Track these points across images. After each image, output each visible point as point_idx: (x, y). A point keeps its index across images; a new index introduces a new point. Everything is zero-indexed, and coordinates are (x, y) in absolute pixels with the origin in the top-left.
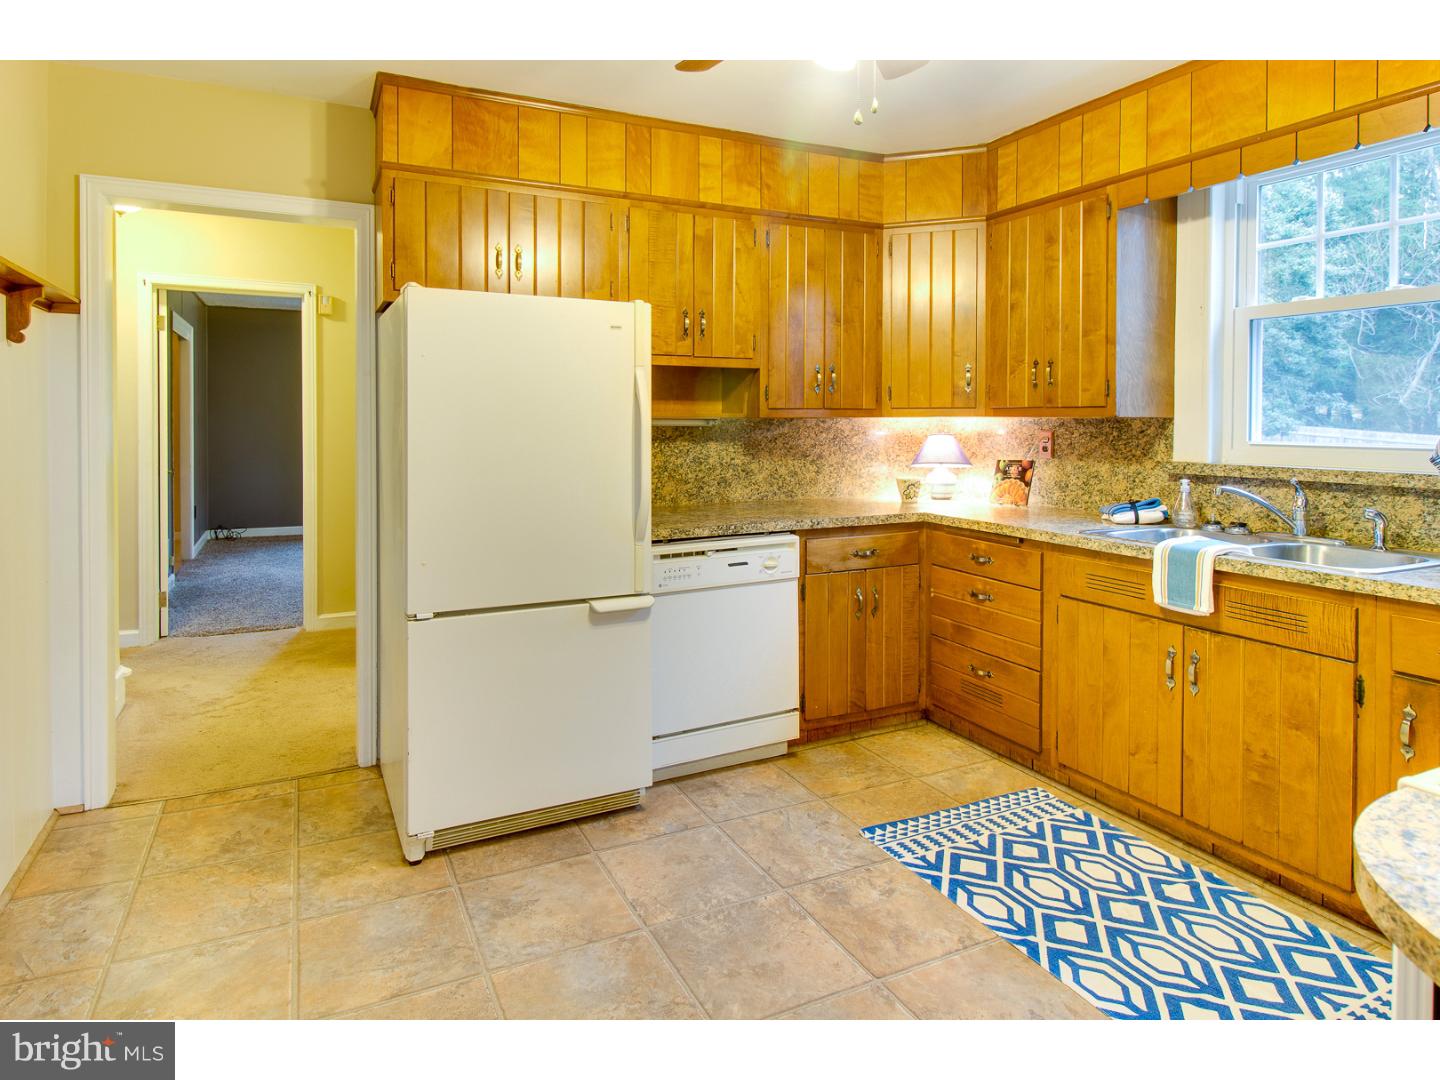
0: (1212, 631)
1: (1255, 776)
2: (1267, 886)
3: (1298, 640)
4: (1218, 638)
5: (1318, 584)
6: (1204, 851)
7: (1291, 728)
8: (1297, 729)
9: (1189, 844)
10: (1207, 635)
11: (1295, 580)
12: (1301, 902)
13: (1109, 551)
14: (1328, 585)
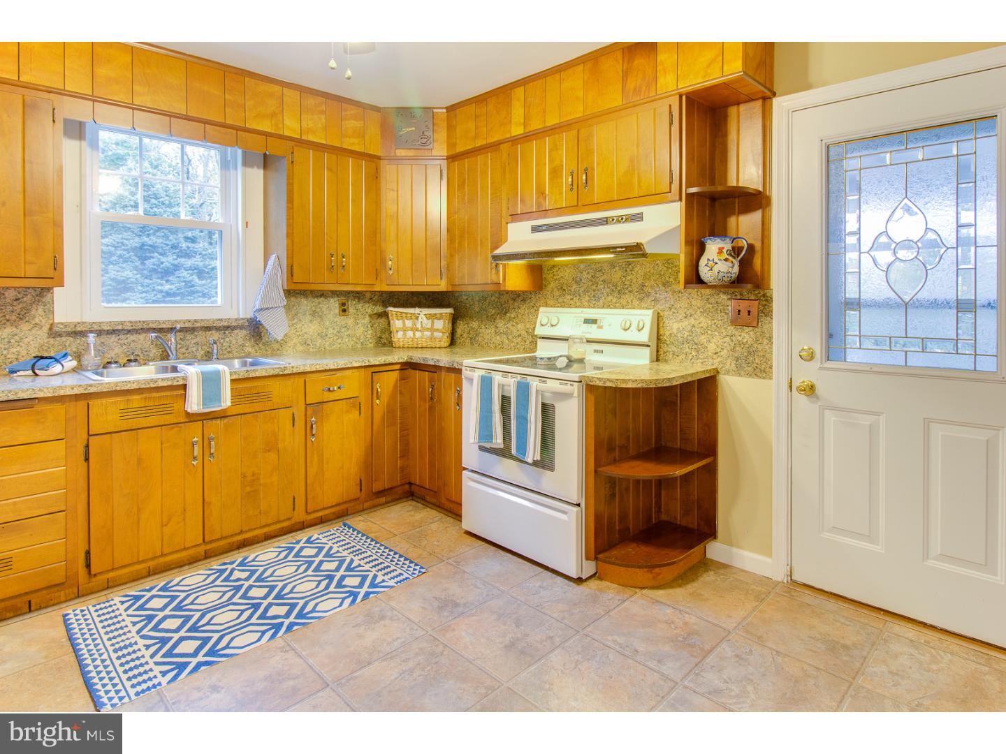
0: (221, 418)
1: (248, 489)
2: (241, 550)
3: (269, 406)
4: (226, 420)
5: (281, 373)
6: (200, 560)
7: (266, 453)
8: (269, 451)
9: (190, 564)
10: (218, 421)
11: (271, 374)
12: (258, 545)
13: (148, 386)
14: (286, 372)
